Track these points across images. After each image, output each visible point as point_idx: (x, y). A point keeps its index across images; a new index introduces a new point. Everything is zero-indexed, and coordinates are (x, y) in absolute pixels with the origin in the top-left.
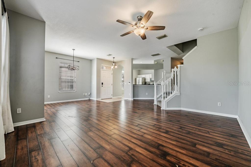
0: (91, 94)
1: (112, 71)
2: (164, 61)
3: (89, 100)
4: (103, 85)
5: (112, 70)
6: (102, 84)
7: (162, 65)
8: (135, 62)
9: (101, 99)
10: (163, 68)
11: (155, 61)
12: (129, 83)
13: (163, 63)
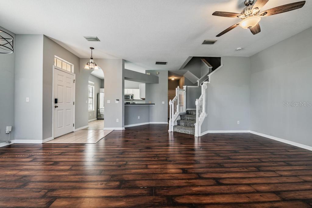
0: (13, 129)
1: (75, 75)
2: (160, 73)
3: (9, 146)
4: (57, 105)
5: (74, 73)
6: (56, 101)
7: (158, 78)
8: (127, 67)
9: (53, 138)
10: (158, 83)
11: (147, 71)
12: (117, 102)
13: (159, 76)
